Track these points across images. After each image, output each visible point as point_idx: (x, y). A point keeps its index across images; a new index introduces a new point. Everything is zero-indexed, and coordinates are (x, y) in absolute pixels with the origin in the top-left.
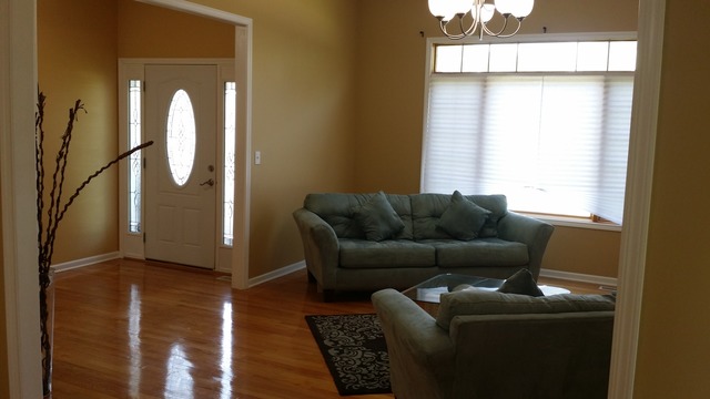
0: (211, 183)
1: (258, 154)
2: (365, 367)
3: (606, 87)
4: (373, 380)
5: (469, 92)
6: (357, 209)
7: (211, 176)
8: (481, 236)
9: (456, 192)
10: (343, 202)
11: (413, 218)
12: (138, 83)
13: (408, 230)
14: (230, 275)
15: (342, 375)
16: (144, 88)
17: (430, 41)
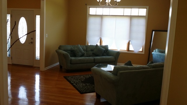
0: (32, 43)
1: (47, 35)
2: (84, 87)
3: (131, 19)
4: (87, 90)
5: (98, 20)
6: (73, 49)
7: (32, 41)
8: (103, 55)
9: (97, 45)
10: (69, 47)
11: (87, 51)
12: (9, 15)
13: (85, 54)
14: (39, 67)
15: (79, 89)
16: (11, 17)
17: (88, 6)
